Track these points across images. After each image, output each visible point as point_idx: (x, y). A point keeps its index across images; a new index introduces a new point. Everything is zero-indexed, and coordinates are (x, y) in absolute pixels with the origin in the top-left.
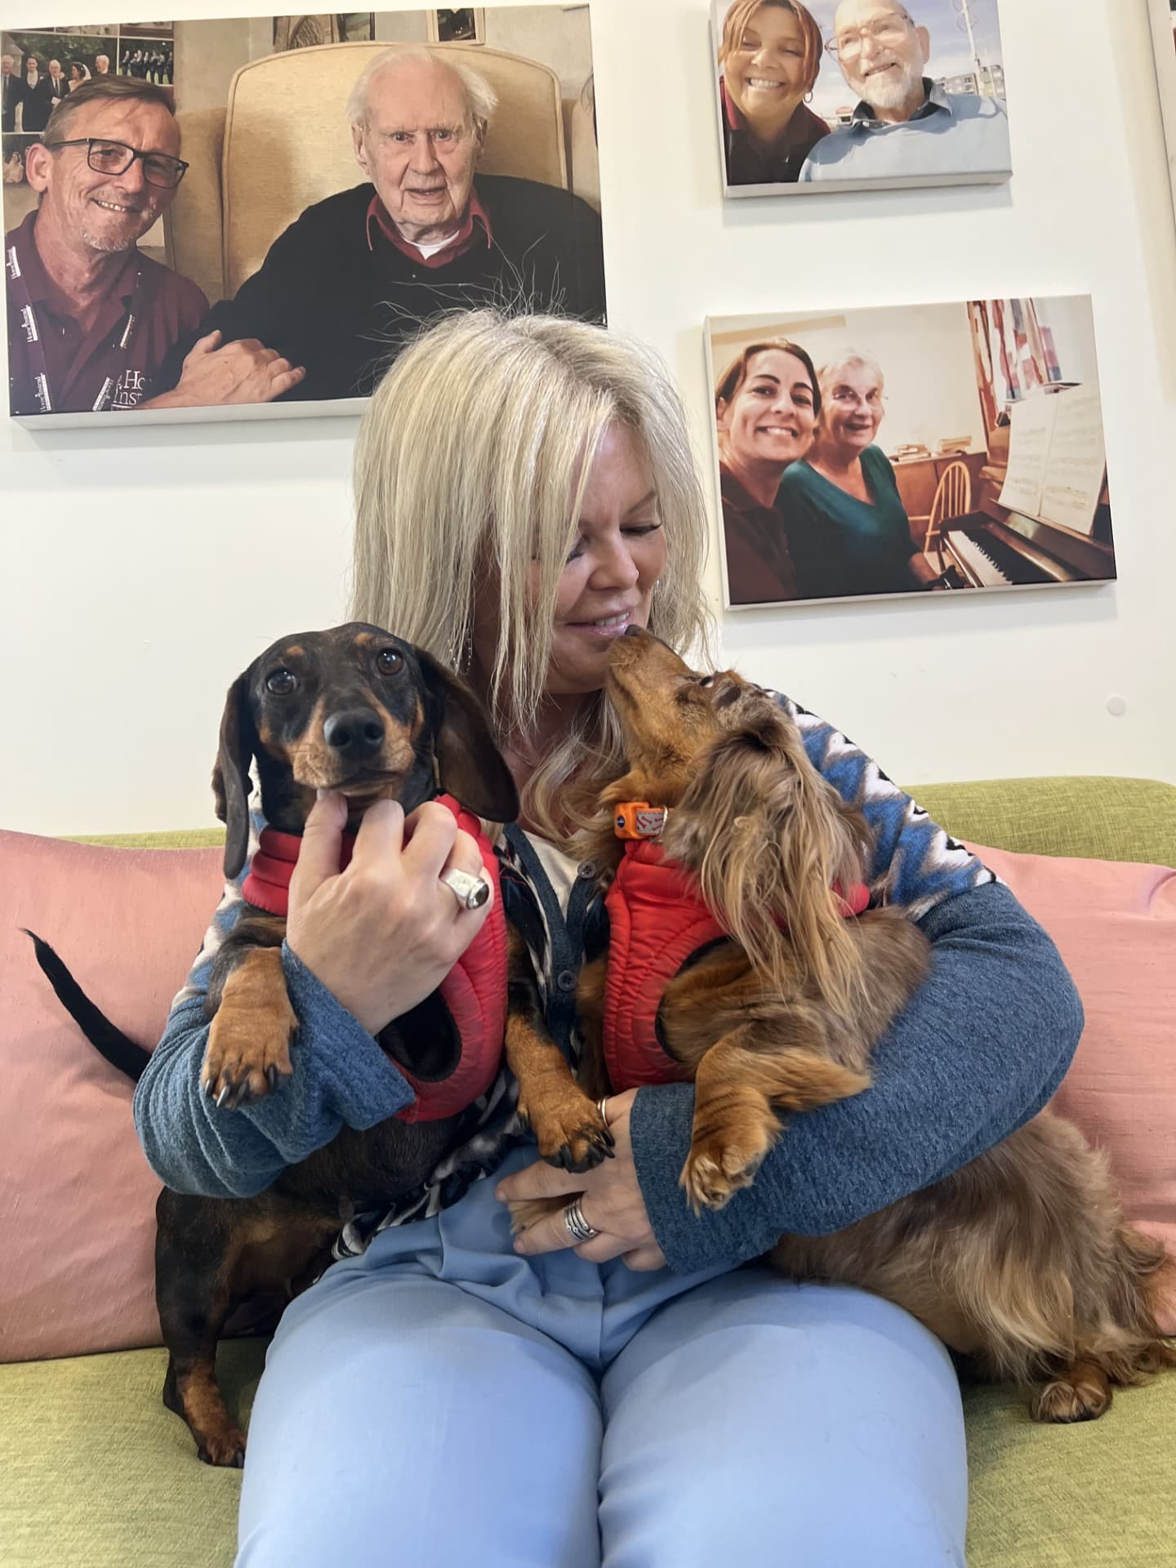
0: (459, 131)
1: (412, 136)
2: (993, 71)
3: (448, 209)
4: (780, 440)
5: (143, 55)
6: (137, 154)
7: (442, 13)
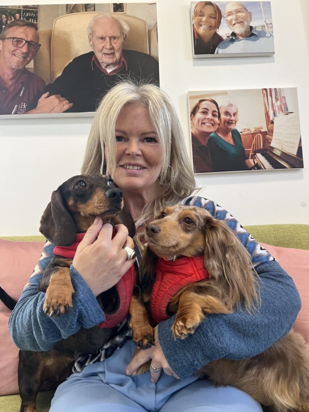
0: (118, 37)
1: (105, 38)
2: (270, 25)
3: (115, 59)
4: (209, 127)
5: (29, 14)
6: (26, 42)
7: (114, 4)
